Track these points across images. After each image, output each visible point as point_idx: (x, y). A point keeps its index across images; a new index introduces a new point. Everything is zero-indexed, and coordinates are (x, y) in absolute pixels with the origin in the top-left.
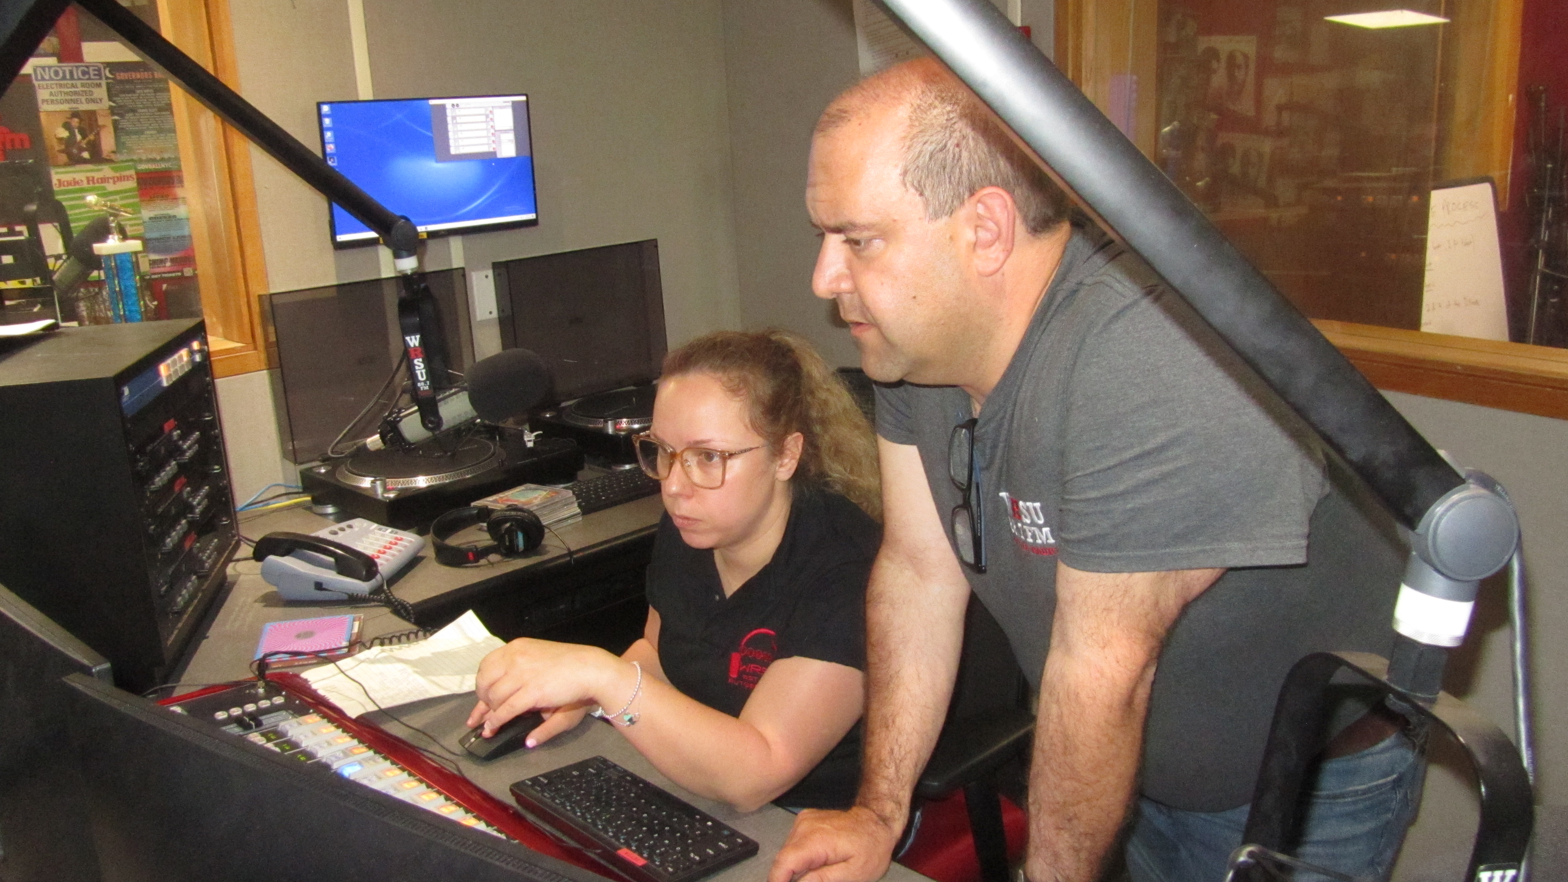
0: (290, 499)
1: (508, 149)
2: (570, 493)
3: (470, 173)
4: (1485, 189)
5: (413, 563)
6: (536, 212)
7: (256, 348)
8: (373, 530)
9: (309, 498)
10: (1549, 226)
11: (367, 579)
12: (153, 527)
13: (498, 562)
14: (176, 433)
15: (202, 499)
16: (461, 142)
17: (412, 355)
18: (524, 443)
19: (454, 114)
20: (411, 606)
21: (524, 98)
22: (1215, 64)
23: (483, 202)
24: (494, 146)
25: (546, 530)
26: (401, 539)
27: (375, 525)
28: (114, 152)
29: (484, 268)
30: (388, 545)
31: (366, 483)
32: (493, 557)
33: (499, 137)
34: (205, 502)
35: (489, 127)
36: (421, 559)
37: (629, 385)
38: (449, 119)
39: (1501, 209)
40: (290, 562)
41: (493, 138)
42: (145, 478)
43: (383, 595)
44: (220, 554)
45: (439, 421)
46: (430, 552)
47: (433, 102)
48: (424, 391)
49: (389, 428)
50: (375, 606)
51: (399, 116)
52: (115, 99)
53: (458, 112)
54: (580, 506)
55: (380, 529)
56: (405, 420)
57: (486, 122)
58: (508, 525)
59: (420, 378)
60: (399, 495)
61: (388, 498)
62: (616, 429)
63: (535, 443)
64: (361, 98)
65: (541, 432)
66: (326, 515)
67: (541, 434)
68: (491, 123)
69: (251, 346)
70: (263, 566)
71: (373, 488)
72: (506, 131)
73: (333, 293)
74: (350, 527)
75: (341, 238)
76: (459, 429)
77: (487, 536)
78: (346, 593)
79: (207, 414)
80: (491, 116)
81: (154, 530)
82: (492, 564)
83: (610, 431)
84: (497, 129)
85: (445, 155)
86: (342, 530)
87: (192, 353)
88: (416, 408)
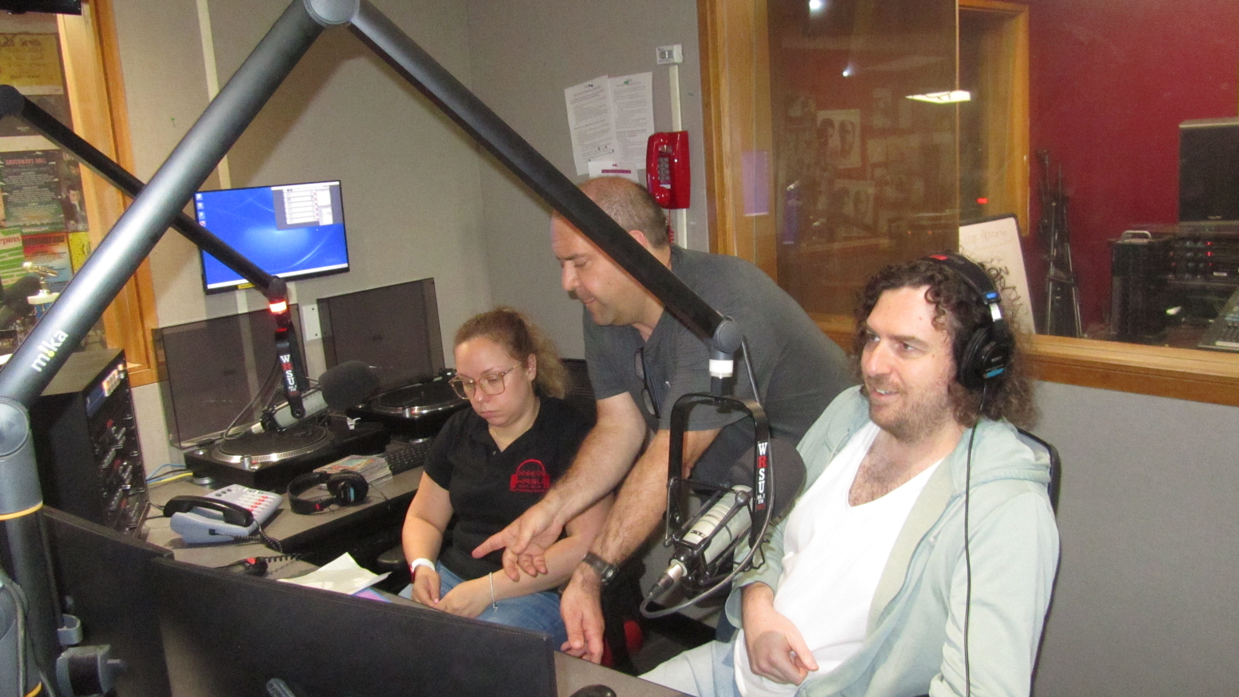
0: (175, 475)
1: (327, 219)
2: (383, 460)
3: (301, 236)
4: (1011, 222)
5: (275, 514)
6: (348, 262)
7: (149, 367)
8: (246, 492)
9: (191, 474)
10: (1056, 246)
11: (247, 525)
12: (105, 493)
13: (337, 510)
14: (114, 428)
15: (129, 475)
16: (294, 216)
17: (285, 367)
18: (347, 426)
19: (289, 196)
20: (280, 541)
21: (337, 183)
22: (830, 131)
23: (311, 256)
24: (317, 217)
25: (370, 486)
26: (267, 498)
27: (247, 489)
28: (4, 220)
29: (311, 303)
30: (258, 502)
31: (235, 459)
32: (333, 507)
33: (321, 211)
34: (131, 476)
35: (314, 204)
36: (281, 510)
37: (417, 383)
38: (286, 200)
39: (1024, 235)
40: (191, 517)
41: (317, 212)
42: (99, 459)
43: (259, 536)
44: (140, 513)
45: (303, 411)
46: (287, 506)
47: (274, 189)
48: (293, 392)
49: (268, 418)
50: (253, 544)
51: (251, 200)
52: (4, 180)
53: (292, 195)
54: (390, 469)
55: (251, 491)
56: (279, 412)
57: (312, 201)
58: (343, 484)
59: (290, 383)
60: (262, 467)
61: (254, 469)
62: (411, 414)
63: (356, 426)
64: (223, 188)
65: (359, 418)
66: (204, 485)
67: (359, 420)
68: (315, 202)
69: (147, 366)
70: (171, 521)
71: (242, 463)
72: (326, 207)
73: (204, 325)
74: (229, 490)
75: (211, 286)
76: (315, 417)
77: (328, 493)
78: (232, 536)
79: (128, 415)
80: (315, 197)
81: (106, 495)
82: (333, 511)
83: (408, 415)
84: (319, 205)
85: (283, 226)
86: (224, 493)
87: (119, 372)
88: (287, 403)
